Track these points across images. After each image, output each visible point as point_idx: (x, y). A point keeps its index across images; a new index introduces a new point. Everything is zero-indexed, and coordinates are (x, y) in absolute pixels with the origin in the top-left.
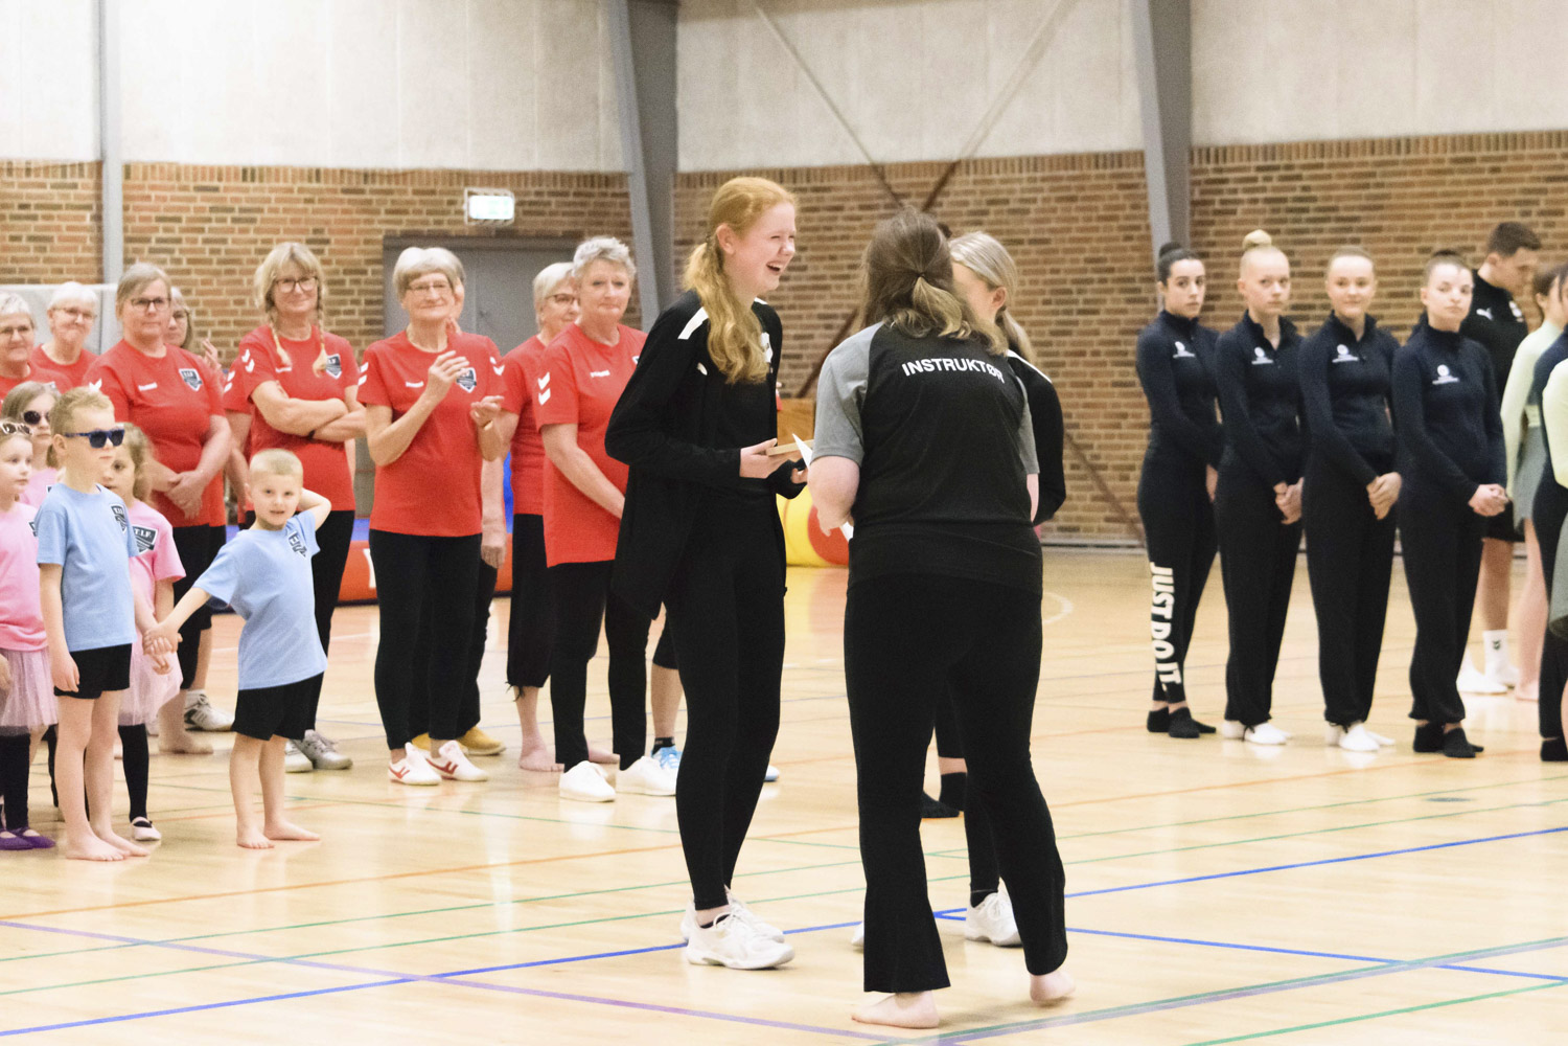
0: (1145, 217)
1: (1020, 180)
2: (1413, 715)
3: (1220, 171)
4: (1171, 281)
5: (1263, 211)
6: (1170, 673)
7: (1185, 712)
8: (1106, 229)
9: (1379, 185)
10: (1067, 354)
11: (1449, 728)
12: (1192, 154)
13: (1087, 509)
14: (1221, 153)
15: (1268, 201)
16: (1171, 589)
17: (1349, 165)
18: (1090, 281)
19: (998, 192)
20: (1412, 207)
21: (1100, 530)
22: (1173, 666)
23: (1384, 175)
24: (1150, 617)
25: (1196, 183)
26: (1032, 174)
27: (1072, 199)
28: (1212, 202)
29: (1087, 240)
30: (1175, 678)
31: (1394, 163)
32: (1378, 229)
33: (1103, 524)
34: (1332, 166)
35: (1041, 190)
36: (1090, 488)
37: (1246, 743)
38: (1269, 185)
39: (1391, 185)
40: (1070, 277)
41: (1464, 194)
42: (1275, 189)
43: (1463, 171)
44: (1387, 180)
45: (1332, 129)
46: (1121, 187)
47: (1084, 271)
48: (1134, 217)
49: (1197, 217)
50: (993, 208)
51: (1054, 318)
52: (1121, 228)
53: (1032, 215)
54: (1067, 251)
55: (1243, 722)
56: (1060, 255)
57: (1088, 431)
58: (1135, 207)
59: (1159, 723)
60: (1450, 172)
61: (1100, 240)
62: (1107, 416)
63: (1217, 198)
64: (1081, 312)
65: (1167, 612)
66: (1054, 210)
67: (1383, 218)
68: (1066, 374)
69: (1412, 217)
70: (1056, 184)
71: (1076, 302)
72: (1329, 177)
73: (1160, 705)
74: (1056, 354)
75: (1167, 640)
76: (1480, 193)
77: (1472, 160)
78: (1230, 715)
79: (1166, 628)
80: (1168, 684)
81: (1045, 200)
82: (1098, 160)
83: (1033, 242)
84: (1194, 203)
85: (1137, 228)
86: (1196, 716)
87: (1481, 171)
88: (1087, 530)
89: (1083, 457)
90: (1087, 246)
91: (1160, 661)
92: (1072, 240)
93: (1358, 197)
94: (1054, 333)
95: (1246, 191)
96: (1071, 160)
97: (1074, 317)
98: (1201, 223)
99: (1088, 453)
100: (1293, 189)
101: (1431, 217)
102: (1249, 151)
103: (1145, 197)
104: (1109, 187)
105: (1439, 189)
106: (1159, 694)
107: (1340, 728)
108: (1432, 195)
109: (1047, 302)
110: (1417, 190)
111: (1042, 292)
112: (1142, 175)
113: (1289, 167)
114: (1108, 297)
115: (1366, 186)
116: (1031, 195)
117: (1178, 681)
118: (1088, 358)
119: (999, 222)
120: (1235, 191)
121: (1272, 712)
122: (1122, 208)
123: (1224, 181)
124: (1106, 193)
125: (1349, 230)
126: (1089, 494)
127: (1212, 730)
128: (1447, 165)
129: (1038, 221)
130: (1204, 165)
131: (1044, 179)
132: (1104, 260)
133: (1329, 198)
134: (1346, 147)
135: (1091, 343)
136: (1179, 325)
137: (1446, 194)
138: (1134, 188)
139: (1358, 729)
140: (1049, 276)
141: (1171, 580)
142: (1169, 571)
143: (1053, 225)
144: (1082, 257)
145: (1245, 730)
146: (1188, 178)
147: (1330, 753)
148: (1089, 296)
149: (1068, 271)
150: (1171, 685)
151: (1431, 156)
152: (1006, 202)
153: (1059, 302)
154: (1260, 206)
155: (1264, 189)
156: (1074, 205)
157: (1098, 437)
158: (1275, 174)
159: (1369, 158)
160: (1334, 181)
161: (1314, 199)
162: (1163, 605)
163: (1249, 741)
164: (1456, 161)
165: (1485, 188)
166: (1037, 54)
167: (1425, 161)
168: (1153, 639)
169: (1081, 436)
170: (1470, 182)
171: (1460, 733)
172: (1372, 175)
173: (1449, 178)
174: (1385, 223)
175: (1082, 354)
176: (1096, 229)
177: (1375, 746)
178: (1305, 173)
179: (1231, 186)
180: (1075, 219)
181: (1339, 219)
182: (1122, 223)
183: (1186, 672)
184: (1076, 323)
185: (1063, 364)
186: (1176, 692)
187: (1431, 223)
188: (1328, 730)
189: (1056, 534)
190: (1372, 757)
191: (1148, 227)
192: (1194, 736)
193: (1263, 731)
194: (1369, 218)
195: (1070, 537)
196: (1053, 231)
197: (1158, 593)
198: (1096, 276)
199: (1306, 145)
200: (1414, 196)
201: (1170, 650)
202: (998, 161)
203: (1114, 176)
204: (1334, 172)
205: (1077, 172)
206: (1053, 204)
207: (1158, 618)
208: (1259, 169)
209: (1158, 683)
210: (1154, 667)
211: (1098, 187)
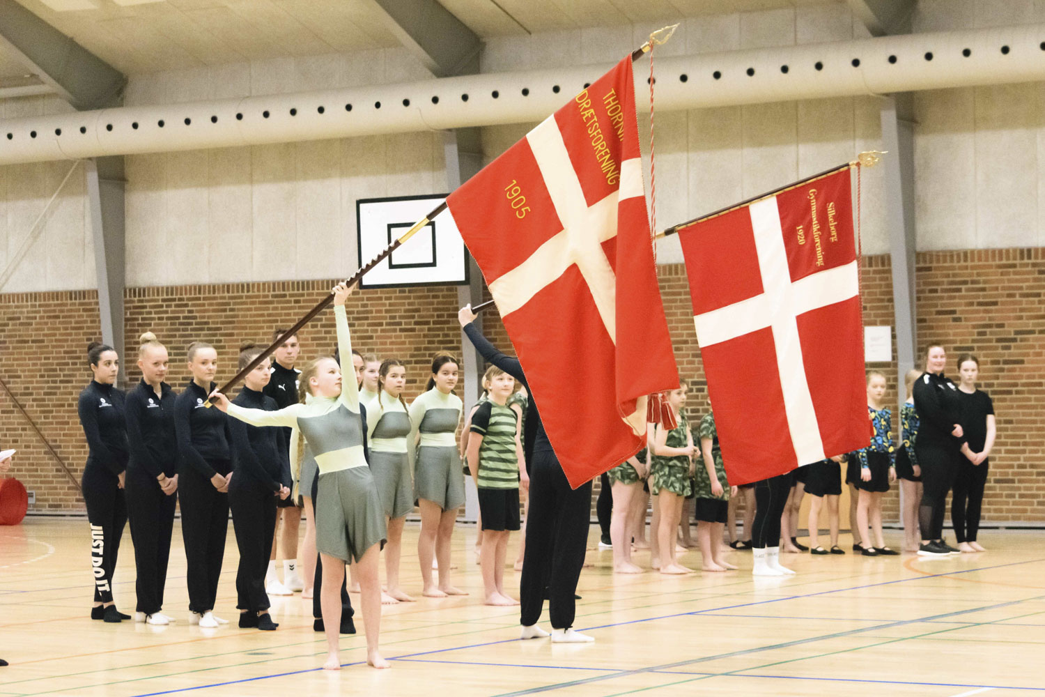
0: (99, 328)
1: (27, 306)
2: (238, 607)
3: (142, 301)
4: (100, 363)
5: (166, 324)
6: (103, 585)
7: (113, 607)
8: (76, 334)
9: (232, 310)
10: (54, 406)
11: (260, 613)
12: (125, 292)
13: (65, 494)
14: (142, 292)
15: (168, 318)
16: (102, 538)
17: (215, 298)
18: (67, 364)
19: (14, 313)
20: (251, 322)
21: (73, 506)
22: (105, 582)
23: (235, 304)
24: (91, 554)
25: (127, 308)
26: (34, 303)
27: (57, 317)
28: (137, 319)
29: (67, 340)
30: (107, 588)
31: (241, 297)
32: (232, 335)
33: (75, 503)
34: (205, 299)
35: (39, 312)
36: (68, 482)
37: (147, 625)
38: (169, 309)
39: (239, 310)
40: (56, 362)
41: (280, 315)
42: (173, 312)
43: (278, 302)
44: (236, 307)
45: (205, 278)
46: (85, 310)
47: (64, 358)
48: (92, 328)
49: (128, 328)
50: (10, 322)
51: (46, 385)
52: (85, 334)
53: (34, 326)
54: (54, 347)
55: (145, 612)
56: (50, 349)
57: (65, 450)
58: (92, 322)
59: (97, 614)
60: (271, 302)
61: (72, 341)
62: (76, 441)
63: (140, 317)
64: (61, 382)
65: (101, 551)
66: (46, 323)
67: (233, 328)
68: (54, 417)
69: (250, 328)
70: (47, 309)
71: (59, 376)
72: (204, 305)
73: (98, 604)
74: (48, 406)
75: (100, 567)
76: (289, 314)
77: (285, 296)
78: (139, 609)
79: (100, 560)
80: (102, 592)
81: (41, 318)
82: (72, 295)
83: (33, 341)
84: (127, 320)
85: (95, 334)
86: (119, 609)
87: (289, 302)
88: (66, 506)
89: (64, 464)
90: (65, 344)
91: (97, 579)
92: (56, 340)
93: (221, 317)
94: (46, 394)
95: (156, 313)
96: (56, 295)
97: (58, 385)
98: (131, 331)
99: (66, 462)
100: (183, 312)
101: (262, 328)
102: (158, 290)
103: (98, 316)
104: (79, 310)
105: (266, 312)
106: (97, 598)
107: (199, 614)
108: (262, 315)
109: (42, 376)
110: (254, 312)
111: (40, 370)
112: (97, 303)
113: (180, 299)
114: (78, 373)
115: (225, 310)
116: (33, 315)
117: (108, 590)
118: (66, 408)
119: (14, 330)
120: (150, 313)
121: (162, 607)
122: (85, 322)
123: (144, 307)
124: (76, 314)
125: (215, 335)
126: (66, 486)
127: (128, 617)
128: (270, 299)
129: (37, 330)
130: (133, 298)
131: (40, 306)
132: (75, 352)
133: (204, 317)
134: (213, 288)
135: (68, 400)
136: (103, 389)
137: (269, 315)
138: (92, 311)
139: (209, 615)
140: (43, 361)
141: (102, 533)
142: (101, 528)
143: (46, 332)
144: (62, 350)
145: (146, 617)
146: (123, 305)
147: (192, 628)
148: (66, 372)
149: (53, 358)
150: (104, 592)
151: (261, 293)
152: (19, 318)
153: (48, 376)
154: (165, 321)
155: (166, 312)
156: (58, 320)
157: (72, 453)
158: (173, 303)
159: (226, 294)
160: (207, 307)
161: (195, 318)
162: (98, 547)
163: (149, 623)
164: (276, 296)
165: (292, 311)
166: (36, 235)
167: (258, 297)
168: (93, 566)
169: (61, 453)
170: (283, 308)
171: (267, 617)
172: (228, 304)
173: (271, 306)
174: (235, 332)
175: (63, 405)
176: (70, 334)
177: (215, 624)
178: (190, 303)
179: (148, 310)
180: (58, 329)
181: (209, 329)
182: (85, 330)
183: (112, 586)
184: (59, 388)
185: (52, 412)
186: (107, 596)
187: (261, 331)
188: (191, 616)
189: (47, 508)
190: (215, 630)
191: (100, 333)
192: (119, 621)
193: (157, 618)
194: (226, 328)
195: (57, 511)
196: (45, 335)
197: (95, 541)
198: (70, 361)
199: (190, 287)
200: (251, 316)
201: (103, 572)
202: (14, 295)
203: (81, 304)
204: (206, 302)
205: (59, 302)
206: (46, 320)
207: (96, 555)
208: (164, 300)
209: (97, 591)
210: (94, 582)
211: (71, 310)
